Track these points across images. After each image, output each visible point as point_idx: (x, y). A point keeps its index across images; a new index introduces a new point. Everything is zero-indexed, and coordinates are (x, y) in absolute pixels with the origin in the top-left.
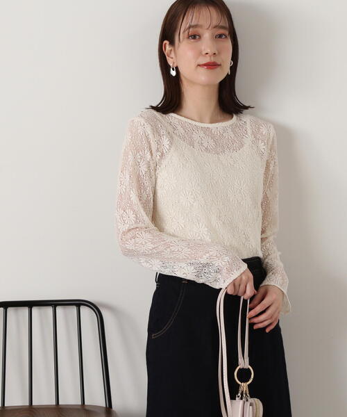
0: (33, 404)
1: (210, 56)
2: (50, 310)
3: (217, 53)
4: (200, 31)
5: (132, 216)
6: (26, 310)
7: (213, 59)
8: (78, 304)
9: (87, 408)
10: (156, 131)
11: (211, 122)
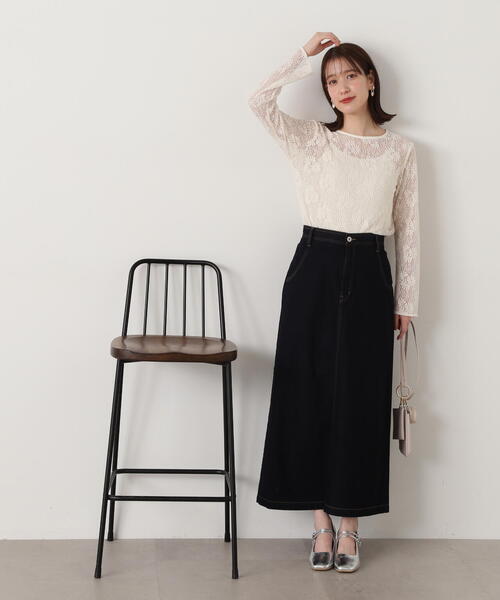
1: (345, 94)
3: (348, 91)
4: (335, 78)
11: (364, 135)
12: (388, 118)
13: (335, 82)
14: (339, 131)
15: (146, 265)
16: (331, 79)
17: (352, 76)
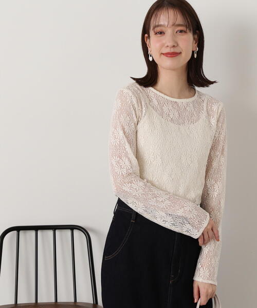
0: (38, 302)
1: (171, 48)
2: (51, 232)
3: (176, 45)
4: (163, 29)
5: (127, 163)
6: (33, 233)
7: (172, 50)
8: (72, 228)
9: (77, 304)
10: (139, 101)
11: (179, 98)
12: (206, 83)
13: (161, 33)
14: (151, 88)
15: (15, 232)
16: (158, 29)
17: (181, 31)
